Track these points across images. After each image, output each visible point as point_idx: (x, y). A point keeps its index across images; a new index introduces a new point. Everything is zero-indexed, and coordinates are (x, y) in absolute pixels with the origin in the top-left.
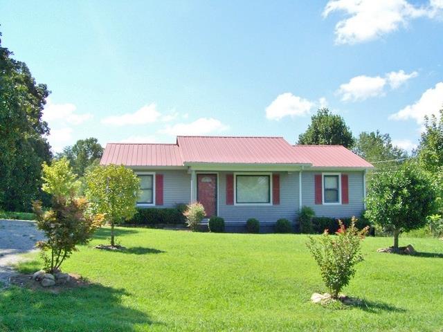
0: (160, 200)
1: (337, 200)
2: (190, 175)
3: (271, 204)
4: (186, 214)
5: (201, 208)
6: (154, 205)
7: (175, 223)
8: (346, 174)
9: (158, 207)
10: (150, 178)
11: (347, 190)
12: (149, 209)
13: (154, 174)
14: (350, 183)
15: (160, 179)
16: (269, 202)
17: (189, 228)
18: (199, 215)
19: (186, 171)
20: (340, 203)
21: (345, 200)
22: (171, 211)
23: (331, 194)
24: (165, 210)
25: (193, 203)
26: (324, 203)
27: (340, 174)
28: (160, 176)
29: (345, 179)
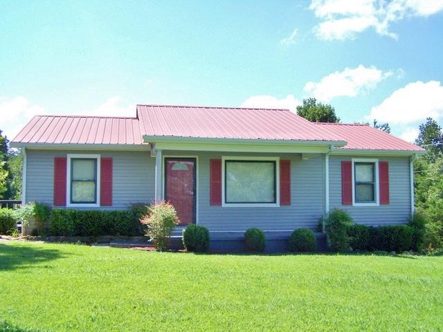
0: (107, 198)
1: (373, 199)
2: (155, 159)
3: (278, 205)
4: (146, 221)
5: (170, 211)
6: (98, 205)
7: (130, 235)
8: (385, 160)
9: (103, 209)
10: (91, 164)
11: (388, 184)
12: (86, 213)
13: (98, 157)
14: (391, 174)
15: (107, 164)
16: (275, 202)
17: (151, 245)
18: (168, 222)
19: (149, 153)
20: (377, 203)
21: (385, 199)
22: (123, 215)
23: (365, 191)
24: (114, 213)
25: (159, 203)
26: (354, 204)
27: (376, 161)
28: (108, 159)
29: (384, 167)
